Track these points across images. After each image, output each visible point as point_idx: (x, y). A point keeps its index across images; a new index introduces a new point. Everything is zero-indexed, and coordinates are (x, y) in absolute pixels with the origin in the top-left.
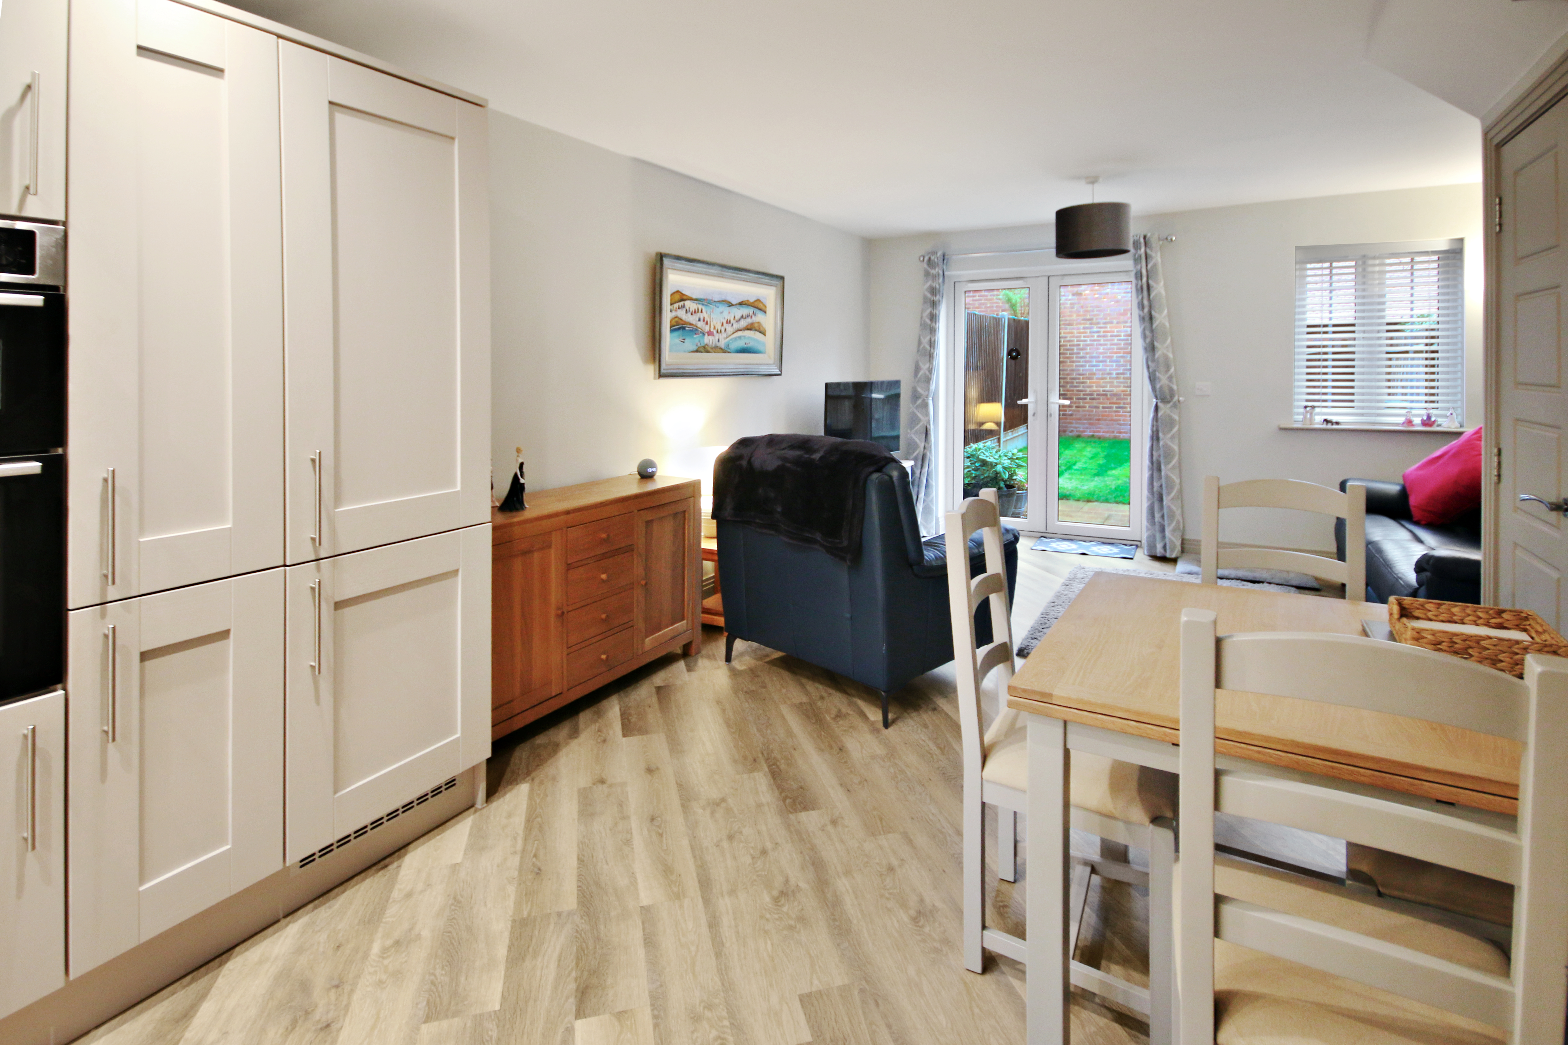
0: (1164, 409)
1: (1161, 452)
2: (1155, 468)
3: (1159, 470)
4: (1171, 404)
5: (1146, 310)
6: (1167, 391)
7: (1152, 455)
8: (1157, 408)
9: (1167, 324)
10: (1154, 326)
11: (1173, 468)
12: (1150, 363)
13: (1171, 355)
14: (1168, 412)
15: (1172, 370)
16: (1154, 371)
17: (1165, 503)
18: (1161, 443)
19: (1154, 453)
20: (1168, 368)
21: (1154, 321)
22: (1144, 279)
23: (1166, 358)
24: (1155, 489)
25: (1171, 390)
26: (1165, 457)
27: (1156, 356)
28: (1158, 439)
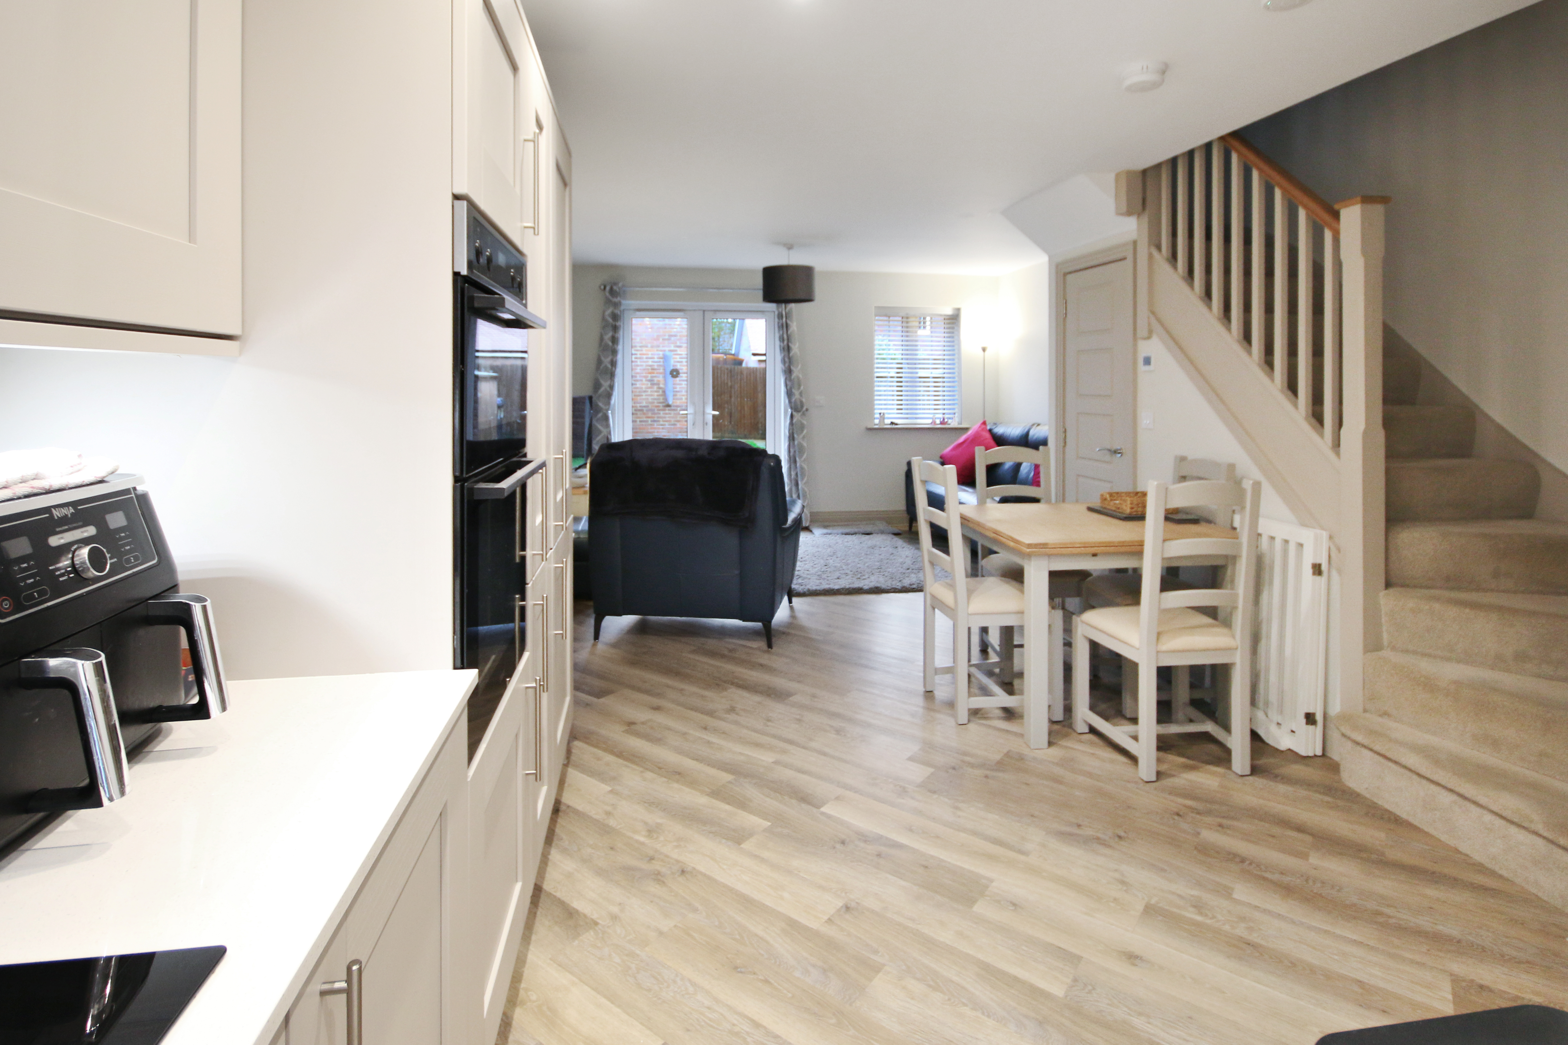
0: (797, 416)
1: (796, 448)
2: (792, 461)
3: (795, 462)
4: (801, 412)
5: (786, 342)
6: (799, 403)
7: (789, 451)
8: (792, 416)
9: (798, 353)
10: (791, 355)
11: (805, 460)
12: (788, 383)
13: (801, 376)
14: (800, 418)
15: (802, 388)
16: (791, 388)
17: (800, 487)
18: (796, 442)
19: (791, 450)
20: (799, 386)
21: (791, 351)
22: (784, 319)
23: (798, 378)
24: (793, 477)
25: (801, 402)
26: (799, 453)
27: (793, 377)
28: (794, 439)
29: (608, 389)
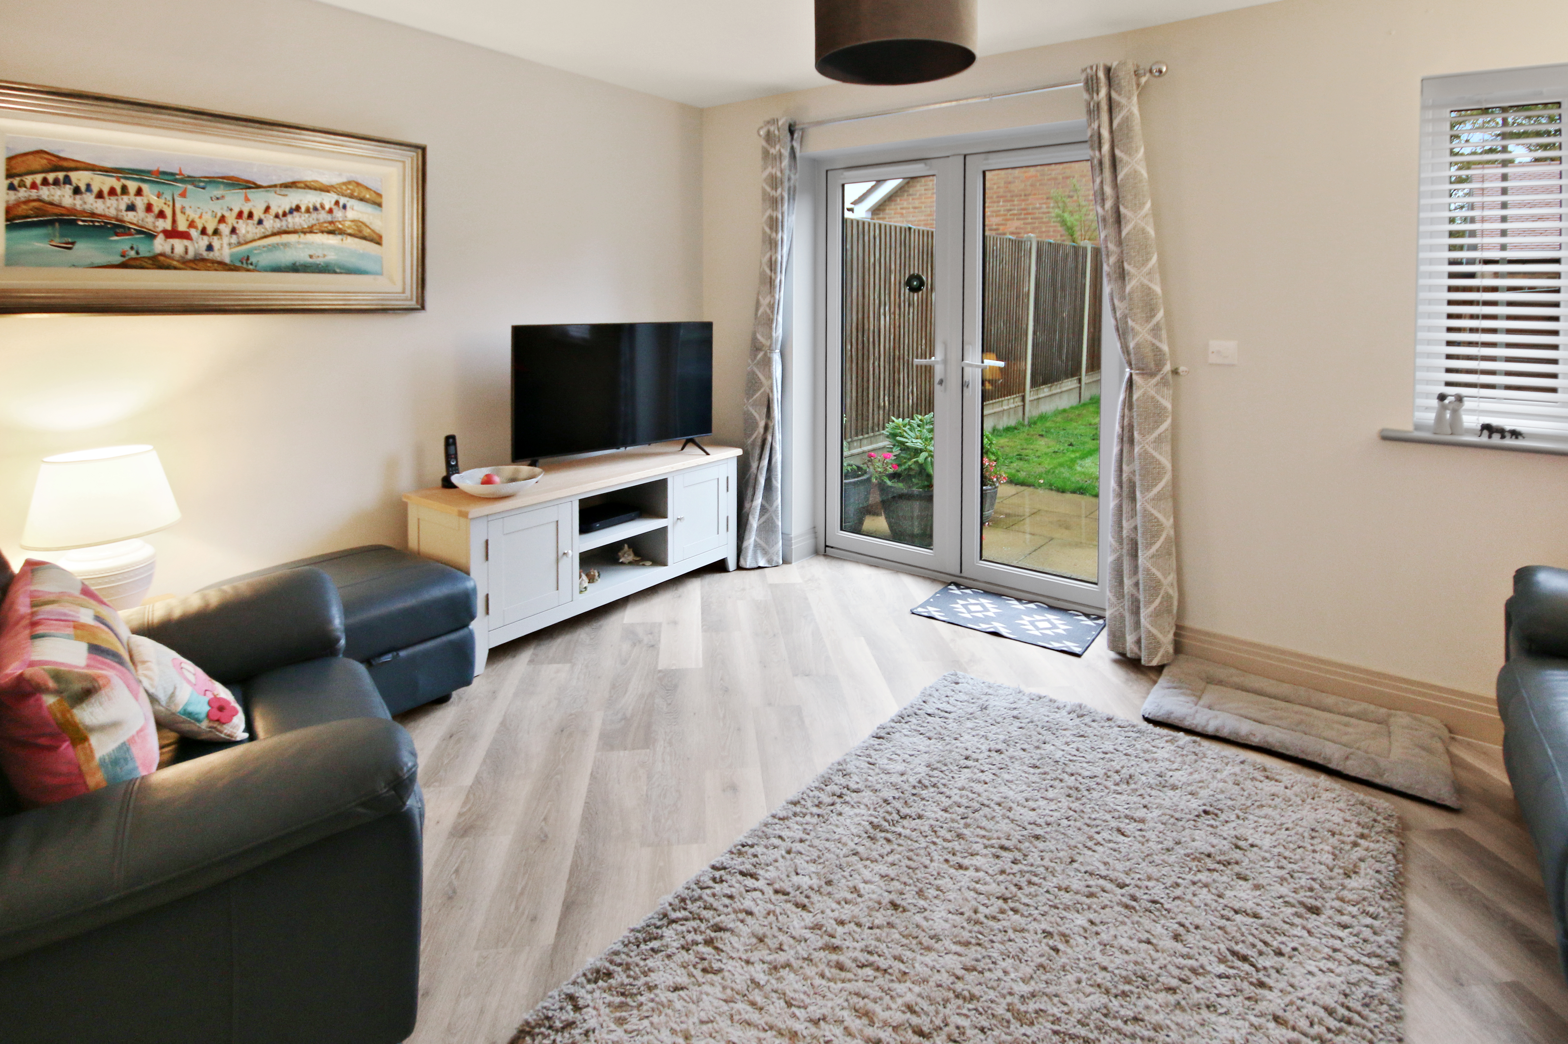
0: (1144, 387)
1: (1137, 465)
2: (1125, 494)
3: (1133, 499)
4: (1158, 378)
5: (1109, 204)
6: (1148, 351)
7: (1120, 470)
8: (1131, 382)
9: (1152, 232)
10: (1124, 234)
11: (1159, 498)
12: (1116, 302)
13: (1157, 289)
14: (1152, 392)
15: (1160, 314)
16: (1125, 317)
17: (1140, 560)
18: (1137, 449)
19: (1125, 467)
20: (1151, 312)
21: (1123, 223)
22: (1106, 148)
23: (1148, 292)
24: (1125, 533)
25: (1157, 351)
26: (1143, 477)
27: (1128, 289)
28: (1131, 441)
29: (769, 311)
